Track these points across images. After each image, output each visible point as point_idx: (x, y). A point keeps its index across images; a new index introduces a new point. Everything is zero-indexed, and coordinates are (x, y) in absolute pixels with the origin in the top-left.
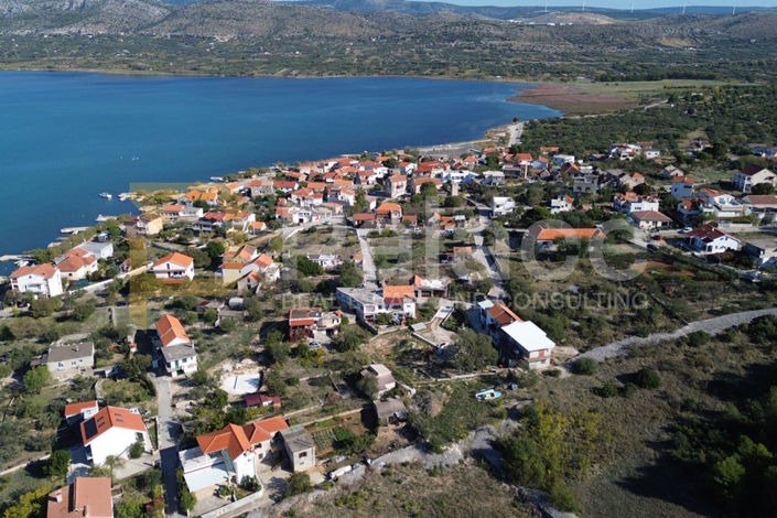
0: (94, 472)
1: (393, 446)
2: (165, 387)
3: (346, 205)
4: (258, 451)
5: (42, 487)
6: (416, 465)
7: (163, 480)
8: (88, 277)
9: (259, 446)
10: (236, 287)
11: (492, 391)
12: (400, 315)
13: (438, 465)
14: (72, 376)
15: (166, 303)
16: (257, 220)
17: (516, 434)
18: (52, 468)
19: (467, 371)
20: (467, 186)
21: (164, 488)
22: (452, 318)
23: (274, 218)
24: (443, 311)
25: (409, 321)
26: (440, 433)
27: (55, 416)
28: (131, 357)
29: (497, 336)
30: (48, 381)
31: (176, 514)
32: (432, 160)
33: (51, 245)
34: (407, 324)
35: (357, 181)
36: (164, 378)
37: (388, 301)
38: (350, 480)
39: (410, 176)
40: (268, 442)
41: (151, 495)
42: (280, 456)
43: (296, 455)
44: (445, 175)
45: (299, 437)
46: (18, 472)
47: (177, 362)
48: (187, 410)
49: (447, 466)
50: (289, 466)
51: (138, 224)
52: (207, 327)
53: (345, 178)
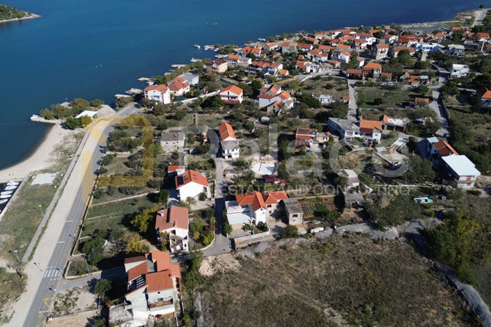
0: (180, 204)
1: (352, 221)
2: (222, 165)
3: (343, 62)
4: (269, 209)
5: (155, 207)
6: (366, 235)
7: (215, 215)
8: (184, 94)
9: (270, 206)
10: (266, 110)
11: (426, 198)
12: (370, 140)
13: (380, 238)
14: (172, 150)
15: (226, 115)
16: (283, 68)
17: (439, 228)
18: (160, 199)
19: (410, 183)
20: (434, 54)
21: (216, 220)
22: (406, 147)
23: (295, 68)
24: (400, 141)
25: (375, 144)
26: (385, 218)
27: (163, 171)
28: (204, 144)
29: (437, 162)
30: (160, 151)
31: (221, 235)
32: (410, 34)
33: (166, 74)
34: (373, 147)
35: (353, 46)
36: (221, 159)
37: (363, 131)
38: (322, 236)
39: (391, 45)
40: (275, 205)
41: (208, 222)
42: (281, 214)
43: (291, 215)
44: (418, 45)
45: (295, 205)
46: (143, 198)
47: (228, 151)
48: (232, 179)
49: (387, 239)
50: (286, 221)
51: (214, 66)
52: (247, 132)
53: (345, 43)
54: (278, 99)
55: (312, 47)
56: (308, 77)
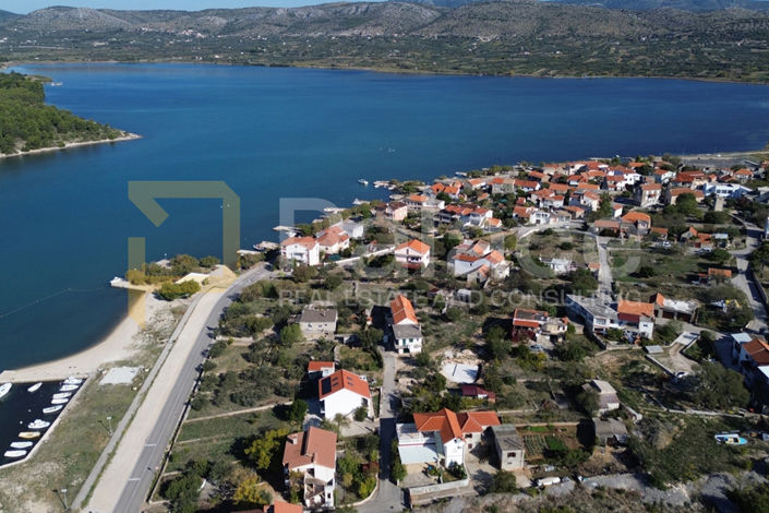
0: (324, 425)
1: (608, 469)
2: (392, 362)
3: (588, 209)
4: (468, 441)
5: (284, 428)
6: (632, 495)
7: (380, 447)
8: (340, 252)
9: (470, 436)
10: (466, 279)
11: (736, 436)
12: (635, 334)
13: (658, 501)
14: (317, 337)
15: (402, 284)
16: (494, 216)
17: (760, 489)
18: (292, 414)
19: (706, 408)
20: (734, 201)
21: (380, 454)
22: (696, 347)
23: (511, 217)
24: (685, 337)
25: (644, 341)
26: (665, 468)
27: (300, 369)
28: (366, 328)
29: (751, 375)
30: (298, 338)
31: (387, 481)
32: (695, 169)
33: (315, 221)
34: (640, 344)
35: (603, 185)
36: (392, 353)
37: (623, 318)
38: (558, 492)
39: (665, 185)
40: (479, 434)
41: (368, 457)
42: (488, 450)
43: (505, 454)
44: (708, 187)
45: (510, 436)
46: (267, 411)
47: (404, 341)
48: (408, 387)
49: (670, 505)
50: (496, 463)
51: (387, 211)
52: (434, 313)
53: (591, 182)
54: (486, 264)
55: (538, 186)
56: (532, 231)
